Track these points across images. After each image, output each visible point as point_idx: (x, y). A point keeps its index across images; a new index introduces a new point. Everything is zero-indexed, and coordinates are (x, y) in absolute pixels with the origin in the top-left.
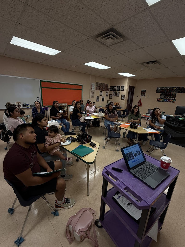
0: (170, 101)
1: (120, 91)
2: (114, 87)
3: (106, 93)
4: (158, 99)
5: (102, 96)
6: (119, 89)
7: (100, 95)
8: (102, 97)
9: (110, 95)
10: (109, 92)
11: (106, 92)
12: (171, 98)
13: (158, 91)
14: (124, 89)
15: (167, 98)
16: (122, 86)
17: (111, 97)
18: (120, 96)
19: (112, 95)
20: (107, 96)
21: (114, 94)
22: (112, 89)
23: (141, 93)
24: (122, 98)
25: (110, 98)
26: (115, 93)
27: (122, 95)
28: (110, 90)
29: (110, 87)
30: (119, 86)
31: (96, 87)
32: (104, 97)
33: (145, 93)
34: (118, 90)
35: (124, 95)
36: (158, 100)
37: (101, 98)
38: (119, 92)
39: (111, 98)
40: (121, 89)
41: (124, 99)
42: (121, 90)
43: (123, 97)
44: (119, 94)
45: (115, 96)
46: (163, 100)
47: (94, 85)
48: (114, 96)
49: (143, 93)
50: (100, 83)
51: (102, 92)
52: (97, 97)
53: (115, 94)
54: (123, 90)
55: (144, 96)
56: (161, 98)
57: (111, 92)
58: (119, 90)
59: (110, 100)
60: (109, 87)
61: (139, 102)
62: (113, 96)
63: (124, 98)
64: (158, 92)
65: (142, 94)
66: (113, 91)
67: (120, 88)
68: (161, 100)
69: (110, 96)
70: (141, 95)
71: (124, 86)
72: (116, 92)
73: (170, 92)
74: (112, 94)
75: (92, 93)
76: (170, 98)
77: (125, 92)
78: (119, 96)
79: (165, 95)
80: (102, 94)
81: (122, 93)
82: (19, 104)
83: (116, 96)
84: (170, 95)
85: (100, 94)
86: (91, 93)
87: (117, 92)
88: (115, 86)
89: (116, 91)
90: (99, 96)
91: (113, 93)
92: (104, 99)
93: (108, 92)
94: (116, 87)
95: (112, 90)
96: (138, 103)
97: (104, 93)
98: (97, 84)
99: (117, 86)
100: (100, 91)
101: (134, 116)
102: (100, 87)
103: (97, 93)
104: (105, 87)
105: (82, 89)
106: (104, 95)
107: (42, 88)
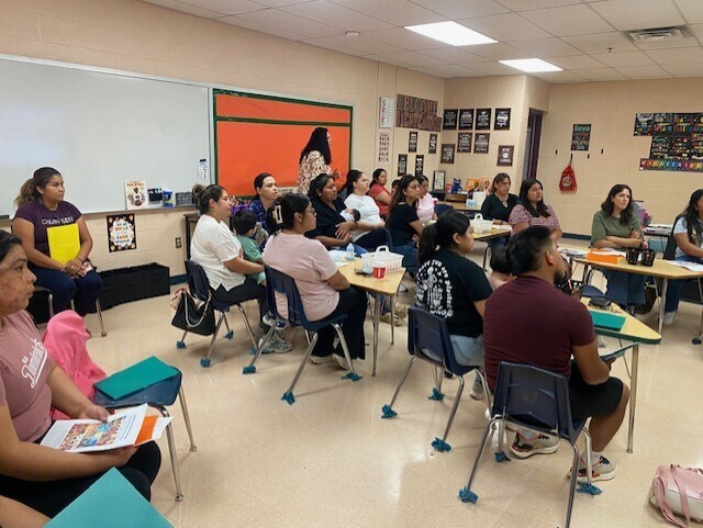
0: (692, 166)
1: (492, 131)
2: (462, 111)
3: (431, 139)
4: (642, 160)
5: (418, 153)
6: (489, 122)
7: (410, 151)
8: (418, 157)
9: (443, 146)
10: (439, 134)
11: (431, 136)
12: (694, 157)
13: (640, 130)
14: (509, 120)
15: (680, 155)
16: (498, 111)
17: (450, 154)
18: (493, 150)
19: (453, 146)
20: (433, 151)
21: (465, 141)
22: (453, 120)
23: (574, 139)
24: (502, 161)
25: (443, 161)
26: (470, 140)
27: (501, 148)
28: (445, 128)
29: (446, 111)
30: (489, 111)
31: (397, 115)
32: (422, 157)
33: (588, 139)
34: (480, 124)
35: (512, 148)
36: (643, 163)
37: (412, 158)
38: (488, 136)
39: (452, 161)
40: (496, 121)
41: (511, 164)
42: (497, 128)
43: (506, 155)
44: (485, 143)
45: (469, 151)
46: (662, 164)
47: (391, 105)
48: (464, 151)
49: (581, 137)
50: (409, 99)
51: (416, 133)
52: (400, 156)
53: (470, 142)
54: (507, 127)
55: (586, 148)
56: (653, 157)
57: (452, 137)
58: (489, 127)
59: (446, 166)
60: (440, 114)
61: (565, 174)
62: (459, 151)
63: (512, 159)
64: (643, 134)
65: (576, 142)
66: (457, 131)
67: (489, 116)
68: (655, 163)
69: (443, 153)
70: (574, 148)
71: (508, 111)
72: (471, 134)
73: (688, 134)
74: (456, 142)
75: (384, 139)
76: (690, 155)
77: (517, 135)
78: (487, 152)
79: (672, 145)
80: (416, 144)
81: (498, 138)
82: (136, 190)
83: (475, 151)
84: (690, 146)
85: (410, 144)
86: (378, 140)
87: (477, 135)
88: (466, 110)
89: (474, 131)
90: (406, 152)
91: (460, 139)
92: (422, 167)
93: (436, 136)
94: (472, 111)
95: (454, 127)
96: (563, 177)
97: (424, 137)
98: (401, 100)
99: (479, 111)
100: (411, 133)
101: (617, 223)
102: (412, 114)
103: (400, 139)
104: (425, 116)
105: (350, 125)
106: (423, 148)
107: (216, 119)
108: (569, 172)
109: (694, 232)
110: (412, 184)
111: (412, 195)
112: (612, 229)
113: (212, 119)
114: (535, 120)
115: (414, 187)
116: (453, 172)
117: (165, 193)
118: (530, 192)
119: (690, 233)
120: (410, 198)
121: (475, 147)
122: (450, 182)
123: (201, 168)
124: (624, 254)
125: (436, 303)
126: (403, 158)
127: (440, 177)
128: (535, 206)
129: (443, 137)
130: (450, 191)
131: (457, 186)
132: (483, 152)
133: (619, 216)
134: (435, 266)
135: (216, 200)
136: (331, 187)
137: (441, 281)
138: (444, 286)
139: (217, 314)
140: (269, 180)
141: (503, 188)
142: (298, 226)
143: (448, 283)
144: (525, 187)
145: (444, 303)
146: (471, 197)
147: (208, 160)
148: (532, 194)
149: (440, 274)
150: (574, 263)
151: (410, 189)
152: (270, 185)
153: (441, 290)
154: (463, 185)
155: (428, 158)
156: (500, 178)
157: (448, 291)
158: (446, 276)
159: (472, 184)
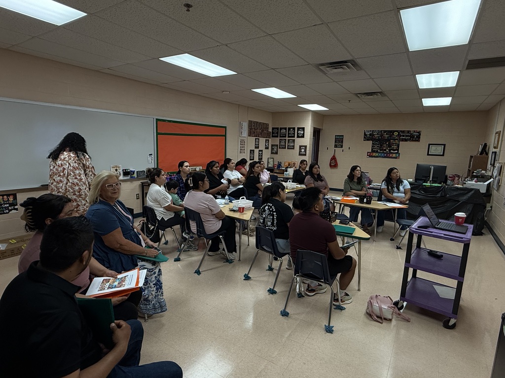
0: (391, 155)
1: (296, 138)
2: (281, 129)
3: (266, 142)
4: (368, 152)
5: (260, 149)
6: (294, 134)
7: (256, 148)
8: (260, 151)
9: (272, 146)
10: (270, 139)
11: (266, 140)
12: (392, 151)
13: (366, 138)
14: (304, 133)
15: (385, 150)
16: (299, 129)
17: (275, 150)
18: (297, 148)
19: (277, 146)
20: (267, 148)
21: (283, 143)
22: (276, 132)
23: (335, 142)
24: (301, 153)
25: (272, 153)
26: (285, 142)
27: (300, 146)
28: (273, 136)
29: (273, 129)
30: (294, 129)
31: (249, 131)
32: (262, 151)
33: (342, 142)
34: (290, 135)
35: (306, 147)
36: (369, 154)
37: (256, 151)
38: (294, 140)
39: (277, 153)
40: (298, 134)
41: (305, 155)
42: (298, 137)
43: (303, 150)
44: (293, 144)
45: (285, 148)
46: (377, 154)
47: (245, 125)
48: (282, 148)
49: (339, 141)
50: (255, 122)
51: (259, 139)
52: (251, 151)
53: (285, 144)
54: (303, 136)
55: (342, 147)
56: (373, 151)
57: (277, 141)
58: (294, 137)
59: (274, 156)
60: (270, 130)
61: (332, 159)
62: (280, 148)
63: (306, 152)
64: (368, 140)
65: (337, 144)
66: (279, 138)
67: (294, 131)
68: (374, 154)
69: (272, 149)
70: (336, 146)
71: (303, 129)
72: (286, 140)
73: (388, 140)
74: (278, 144)
75: (242, 142)
76: (390, 150)
77: (307, 140)
78: (294, 149)
79: (381, 146)
80: (258, 144)
81: (299, 142)
82: (116, 170)
83: (288, 148)
84: (390, 146)
85: (256, 144)
86: (240, 143)
87: (289, 140)
88: (283, 128)
89: (287, 138)
90: (253, 148)
91: (280, 142)
92: (262, 156)
93: (268, 140)
94: (285, 129)
95: (277, 137)
96: (331, 161)
97: (262, 141)
98: (251, 123)
99: (289, 129)
100: (256, 139)
101: (355, 184)
102: (256, 130)
103: (251, 143)
104: (263, 131)
105: (225, 136)
106: (262, 146)
107: (158, 134)
108: (334, 158)
109: (390, 188)
110: (257, 165)
111: (257, 171)
112: (353, 187)
113: (155, 134)
114: (317, 133)
115: (258, 167)
116: (278, 158)
117: (131, 171)
118: (314, 169)
119: (388, 188)
120: (256, 172)
121: (288, 146)
122: (276, 163)
123: (150, 159)
124: (358, 199)
125: (269, 223)
126: (252, 152)
127: (271, 161)
128: (316, 176)
129: (272, 141)
130: (276, 168)
131: (279, 165)
132: (292, 148)
133: (356, 181)
134: (269, 206)
135: (159, 176)
136: (217, 167)
137: (272, 213)
138: (273, 215)
139: (161, 232)
140: (186, 164)
141: (304, 166)
142: (201, 188)
143: (275, 213)
144: (312, 167)
145: (273, 224)
146: (286, 171)
147: (153, 154)
148: (315, 170)
149: (271, 209)
150: (335, 204)
151: (255, 168)
152: (187, 166)
153: (271, 217)
154: (282, 165)
155: (265, 151)
156: (302, 162)
157: (275, 217)
158: (274, 210)
159: (287, 164)
